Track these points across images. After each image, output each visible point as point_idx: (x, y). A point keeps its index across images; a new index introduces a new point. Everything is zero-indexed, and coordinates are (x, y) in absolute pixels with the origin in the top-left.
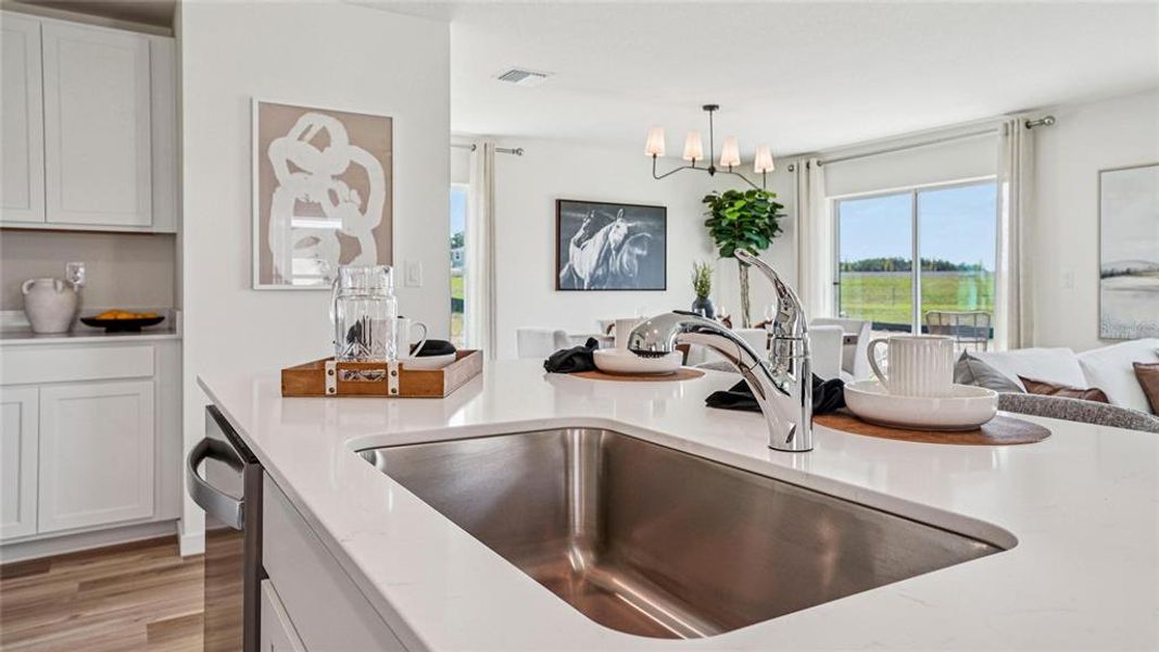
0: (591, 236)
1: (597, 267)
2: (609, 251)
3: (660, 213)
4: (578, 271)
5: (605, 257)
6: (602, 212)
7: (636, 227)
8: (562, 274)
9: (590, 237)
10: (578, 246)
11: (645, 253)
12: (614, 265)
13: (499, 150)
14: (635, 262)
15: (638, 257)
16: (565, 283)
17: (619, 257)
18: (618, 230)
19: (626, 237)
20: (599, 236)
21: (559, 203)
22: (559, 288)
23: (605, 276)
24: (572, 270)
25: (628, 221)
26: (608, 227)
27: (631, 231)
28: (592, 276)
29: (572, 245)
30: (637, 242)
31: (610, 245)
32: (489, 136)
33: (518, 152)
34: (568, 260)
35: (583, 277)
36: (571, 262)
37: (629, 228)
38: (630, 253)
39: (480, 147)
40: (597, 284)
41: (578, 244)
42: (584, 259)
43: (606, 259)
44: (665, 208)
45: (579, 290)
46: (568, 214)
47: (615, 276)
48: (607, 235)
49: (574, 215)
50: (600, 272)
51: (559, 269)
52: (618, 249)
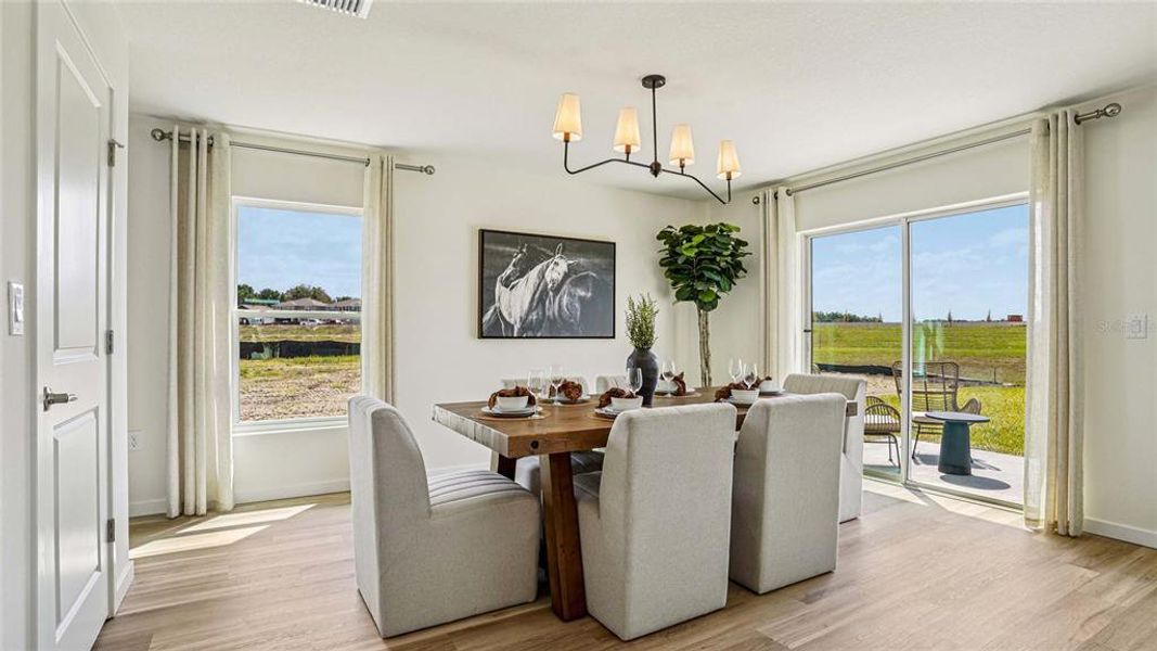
0: (522, 274)
1: (530, 310)
2: (545, 291)
3: (607, 250)
4: (505, 314)
5: (540, 298)
6: (537, 247)
7: (578, 264)
8: (486, 317)
9: (522, 276)
10: (507, 286)
11: (589, 294)
12: (552, 309)
13: (398, 167)
14: (577, 305)
15: (582, 299)
16: (492, 329)
17: (557, 299)
18: (557, 268)
19: (566, 276)
20: (533, 274)
21: (482, 233)
22: (481, 336)
23: (540, 322)
24: (498, 314)
25: (569, 258)
26: (545, 263)
27: (571, 270)
28: (523, 321)
29: (498, 284)
30: (581, 282)
31: (546, 285)
32: (385, 148)
33: (428, 170)
34: (493, 301)
35: (512, 322)
36: (497, 304)
37: (569, 265)
38: (570, 294)
39: (375, 162)
40: (530, 330)
41: (507, 283)
42: (514, 301)
43: (542, 301)
44: (614, 244)
45: (507, 337)
46: (493, 247)
47: (552, 322)
48: (542, 275)
49: (501, 248)
50: (534, 316)
51: (481, 313)
52: (557, 290)
